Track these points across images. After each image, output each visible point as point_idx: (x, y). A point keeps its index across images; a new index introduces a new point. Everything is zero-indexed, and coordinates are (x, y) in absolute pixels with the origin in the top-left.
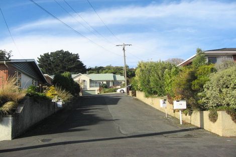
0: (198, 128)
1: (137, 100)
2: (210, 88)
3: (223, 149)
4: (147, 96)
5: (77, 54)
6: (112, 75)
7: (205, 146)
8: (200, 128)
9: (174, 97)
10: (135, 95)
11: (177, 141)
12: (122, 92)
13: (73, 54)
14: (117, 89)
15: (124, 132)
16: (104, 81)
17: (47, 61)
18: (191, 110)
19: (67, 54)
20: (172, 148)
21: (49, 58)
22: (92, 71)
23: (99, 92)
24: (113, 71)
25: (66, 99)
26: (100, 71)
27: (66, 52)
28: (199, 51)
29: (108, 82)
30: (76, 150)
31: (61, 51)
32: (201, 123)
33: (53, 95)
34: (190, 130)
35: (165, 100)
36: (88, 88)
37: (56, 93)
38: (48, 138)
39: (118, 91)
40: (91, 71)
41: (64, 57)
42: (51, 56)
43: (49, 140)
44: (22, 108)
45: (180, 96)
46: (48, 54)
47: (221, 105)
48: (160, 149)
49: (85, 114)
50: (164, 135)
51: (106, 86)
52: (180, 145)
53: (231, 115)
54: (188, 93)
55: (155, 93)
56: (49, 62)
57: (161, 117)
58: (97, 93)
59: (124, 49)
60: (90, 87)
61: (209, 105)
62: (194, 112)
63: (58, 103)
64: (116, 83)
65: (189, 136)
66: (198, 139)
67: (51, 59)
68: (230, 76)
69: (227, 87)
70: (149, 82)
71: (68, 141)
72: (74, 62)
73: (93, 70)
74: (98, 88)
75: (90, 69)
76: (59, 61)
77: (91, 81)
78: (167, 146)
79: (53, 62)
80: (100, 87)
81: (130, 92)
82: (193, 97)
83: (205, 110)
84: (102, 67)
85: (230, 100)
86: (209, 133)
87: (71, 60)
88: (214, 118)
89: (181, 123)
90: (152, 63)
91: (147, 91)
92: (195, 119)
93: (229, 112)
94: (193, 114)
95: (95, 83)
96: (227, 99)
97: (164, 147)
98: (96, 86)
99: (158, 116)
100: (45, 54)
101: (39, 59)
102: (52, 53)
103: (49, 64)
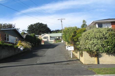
5: (46, 24)
8: (79, 60)
13: (44, 24)
14: (62, 40)
16: (57, 37)
19: (41, 24)
21: (33, 26)
23: (54, 42)
26: (58, 32)
27: (41, 23)
29: (59, 37)
31: (38, 23)
33: (20, 45)
36: (49, 40)
39: (62, 42)
40: (53, 32)
41: (40, 26)
42: (34, 25)
46: (32, 25)
51: (58, 39)
56: (33, 28)
59: (61, 21)
60: (50, 40)
63: (21, 48)
72: (45, 28)
73: (54, 31)
75: (53, 31)
76: (38, 28)
77: (51, 37)
79: (35, 29)
80: (55, 39)
84: (59, 30)
87: (43, 27)
93: (87, 52)
95: (53, 38)
101: (28, 27)
102: (34, 24)
103: (33, 30)
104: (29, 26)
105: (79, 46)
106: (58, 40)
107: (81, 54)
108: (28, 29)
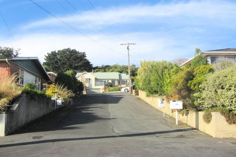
0: (193, 129)
1: (139, 99)
2: (206, 88)
3: (210, 150)
4: (148, 96)
5: (84, 53)
6: (118, 73)
7: (193, 147)
8: (195, 129)
9: (172, 97)
10: (138, 94)
11: (166, 141)
12: (127, 91)
13: (80, 52)
14: (122, 88)
15: (117, 131)
16: (110, 79)
17: (54, 59)
18: (187, 111)
19: (73, 52)
20: (158, 148)
21: (56, 56)
22: (98, 70)
23: (104, 91)
24: (119, 70)
25: (66, 97)
26: (107, 69)
27: (73, 50)
28: (198, 51)
29: (113, 81)
30: (63, 148)
31: (68, 50)
32: (196, 124)
33: (53, 93)
34: (185, 130)
35: (163, 100)
36: (93, 86)
37: (56, 91)
38: (39, 136)
39: (123, 90)
41: (71, 55)
42: (58, 54)
43: (41, 137)
44: (17, 105)
45: (177, 96)
46: (55, 52)
47: (216, 106)
48: (146, 149)
49: (83, 112)
50: (156, 135)
52: (168, 146)
53: (225, 117)
54: (184, 93)
55: (156, 92)
56: (56, 60)
57: (158, 117)
58: (101, 91)
59: (128, 48)
60: (95, 85)
61: (204, 106)
62: (190, 112)
64: (121, 81)
65: (182, 136)
66: (189, 139)
67: (58, 57)
68: (226, 77)
69: (223, 88)
70: (150, 81)
71: (59, 138)
72: (81, 60)
73: (99, 68)
74: (103, 87)
75: (97, 68)
76: (66, 59)
77: (96, 79)
78: (154, 146)
79: (60, 60)
80: (105, 85)
81: (134, 91)
82: (190, 98)
83: (200, 110)
84: (109, 66)
85: (224, 101)
86: (203, 134)
87: (78, 58)
88: (208, 119)
89: (177, 124)
90: (154, 62)
91: (149, 90)
92: (190, 119)
93: (223, 113)
94: (189, 114)
95: (101, 81)
96: (222, 100)
97: (150, 147)
98: (101, 85)
99: (157, 115)
100: (52, 53)
101: (47, 57)
102: (59, 51)
103: (56, 62)
104: (47, 55)
105: (199, 101)
106: (111, 86)
107: (208, 118)
108: (45, 61)
